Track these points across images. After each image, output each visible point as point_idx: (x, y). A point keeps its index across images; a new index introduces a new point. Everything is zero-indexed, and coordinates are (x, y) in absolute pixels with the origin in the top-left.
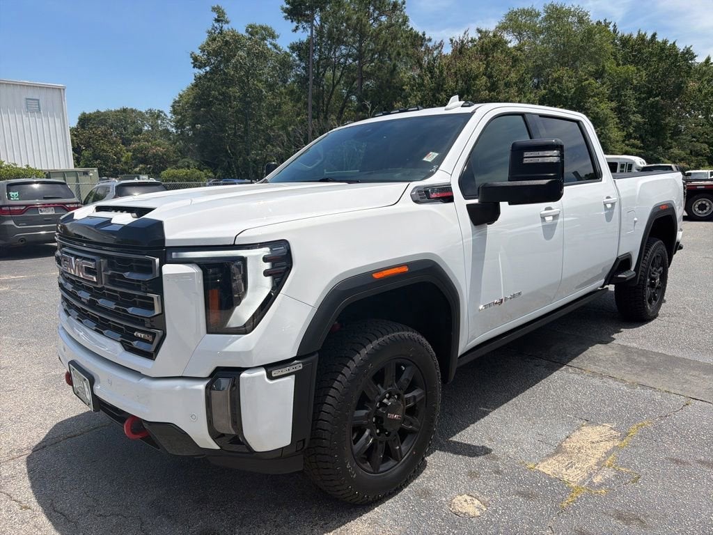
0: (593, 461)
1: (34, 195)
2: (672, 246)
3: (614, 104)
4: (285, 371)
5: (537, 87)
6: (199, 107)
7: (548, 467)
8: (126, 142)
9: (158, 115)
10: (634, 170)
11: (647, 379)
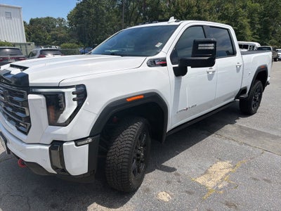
0: (220, 178)
1: (6, 53)
2: (265, 83)
3: (249, 20)
4: (83, 142)
5: (218, 12)
6: (78, 17)
7: (200, 180)
8: (49, 31)
9: (61, 20)
10: (255, 48)
11: (247, 141)
